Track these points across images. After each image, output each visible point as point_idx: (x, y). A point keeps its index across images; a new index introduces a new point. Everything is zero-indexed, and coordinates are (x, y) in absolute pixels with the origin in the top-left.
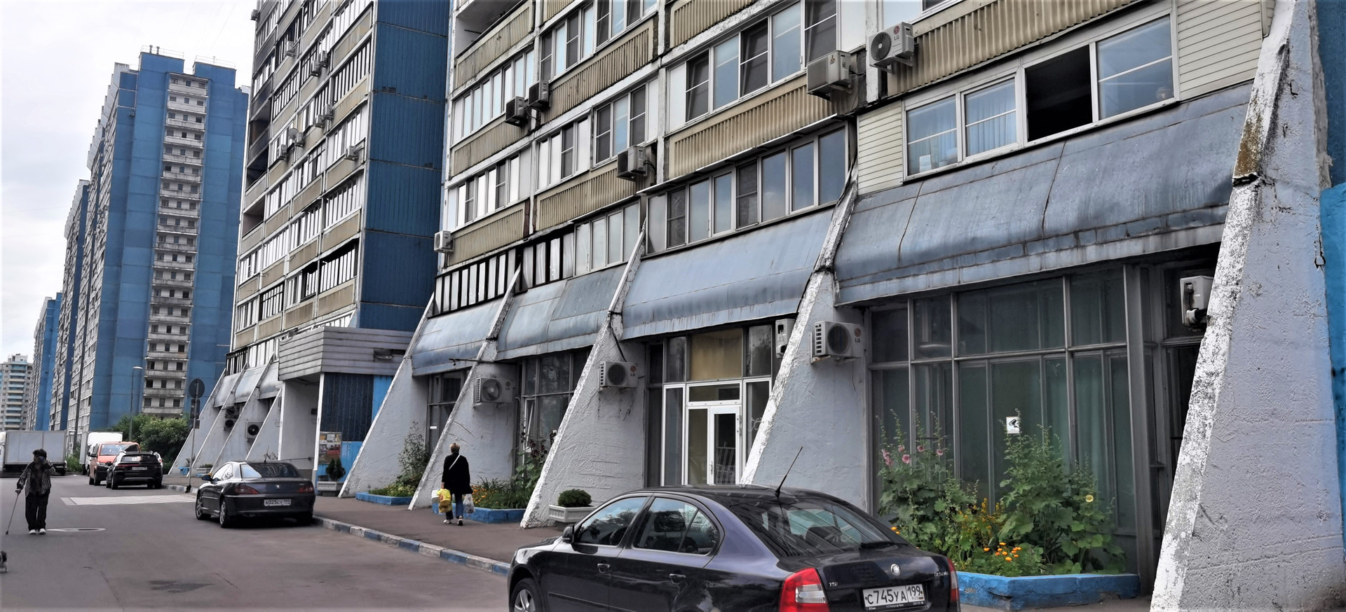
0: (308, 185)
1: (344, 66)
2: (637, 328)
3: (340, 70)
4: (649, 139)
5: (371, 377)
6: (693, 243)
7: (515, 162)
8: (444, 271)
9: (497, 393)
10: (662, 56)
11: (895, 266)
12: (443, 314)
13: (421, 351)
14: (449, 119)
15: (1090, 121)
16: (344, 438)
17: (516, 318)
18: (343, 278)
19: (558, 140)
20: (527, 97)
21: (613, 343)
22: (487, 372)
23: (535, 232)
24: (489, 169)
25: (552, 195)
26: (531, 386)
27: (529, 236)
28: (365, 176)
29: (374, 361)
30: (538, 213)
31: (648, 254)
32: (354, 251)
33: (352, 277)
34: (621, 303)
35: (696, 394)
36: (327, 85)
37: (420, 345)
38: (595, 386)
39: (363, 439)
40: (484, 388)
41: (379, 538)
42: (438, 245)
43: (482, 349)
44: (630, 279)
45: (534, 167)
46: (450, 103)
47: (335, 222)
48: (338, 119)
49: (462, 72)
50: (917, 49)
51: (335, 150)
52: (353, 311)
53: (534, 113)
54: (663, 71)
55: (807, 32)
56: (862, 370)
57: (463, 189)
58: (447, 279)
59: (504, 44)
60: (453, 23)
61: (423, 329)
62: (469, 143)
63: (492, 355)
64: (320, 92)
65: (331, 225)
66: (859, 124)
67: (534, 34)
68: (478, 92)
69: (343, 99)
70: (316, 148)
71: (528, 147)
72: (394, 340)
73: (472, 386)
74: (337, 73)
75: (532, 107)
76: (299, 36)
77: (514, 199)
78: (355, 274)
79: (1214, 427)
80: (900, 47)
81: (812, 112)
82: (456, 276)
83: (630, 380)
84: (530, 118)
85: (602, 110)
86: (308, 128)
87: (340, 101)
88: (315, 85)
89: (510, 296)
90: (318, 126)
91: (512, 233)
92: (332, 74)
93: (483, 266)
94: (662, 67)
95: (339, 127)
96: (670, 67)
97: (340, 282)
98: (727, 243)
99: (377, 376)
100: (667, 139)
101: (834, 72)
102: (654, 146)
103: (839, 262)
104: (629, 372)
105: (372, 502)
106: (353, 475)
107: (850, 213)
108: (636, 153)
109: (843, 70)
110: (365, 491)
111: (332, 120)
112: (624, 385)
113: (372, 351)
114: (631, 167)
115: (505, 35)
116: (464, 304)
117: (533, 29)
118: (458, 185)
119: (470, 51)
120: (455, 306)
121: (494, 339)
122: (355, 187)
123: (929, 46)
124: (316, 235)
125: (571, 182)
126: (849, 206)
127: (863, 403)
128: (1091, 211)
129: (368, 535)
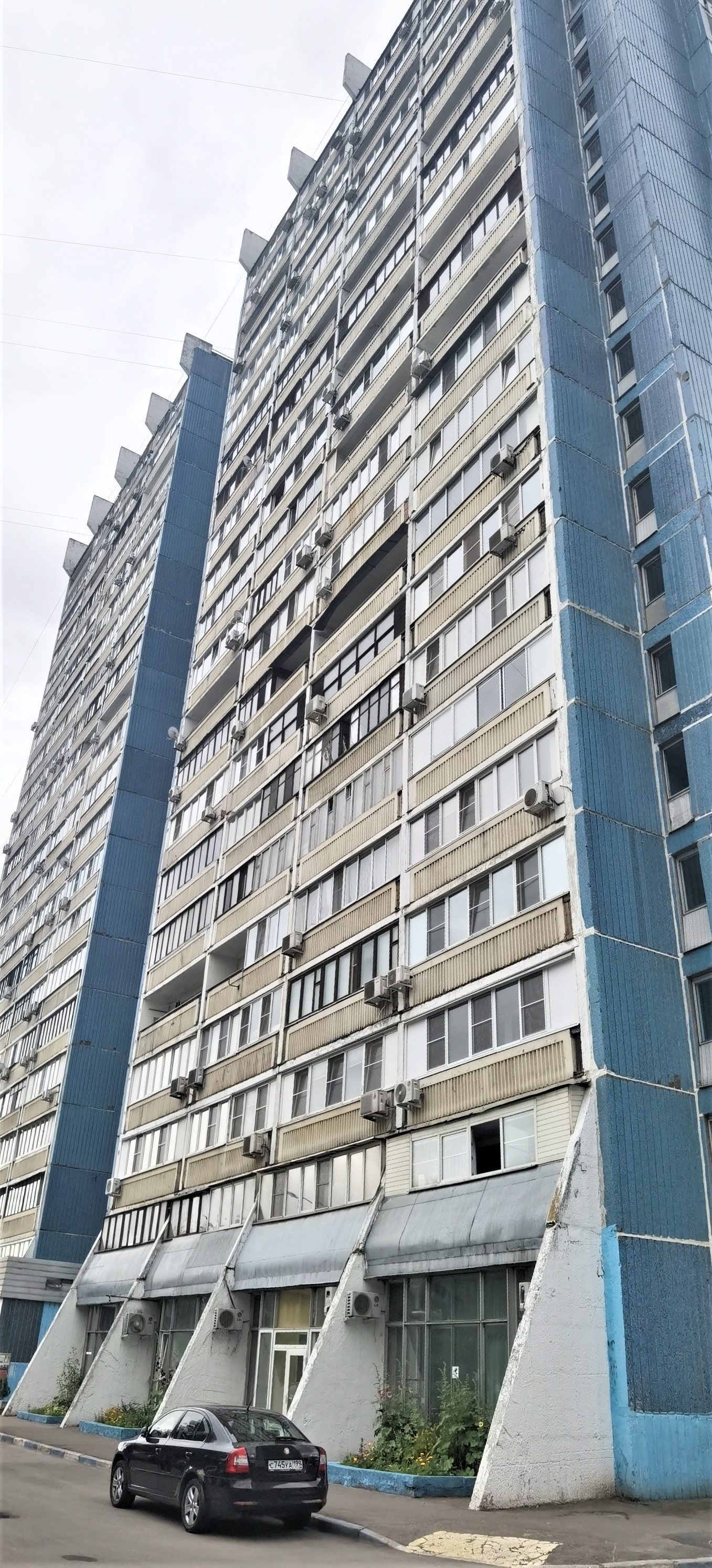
0: (7, 1115)
1: (52, 1016)
2: (244, 1282)
3: (48, 1019)
4: (267, 1127)
5: (42, 1303)
6: (288, 1216)
7: (175, 1126)
8: (112, 1213)
9: (142, 1326)
10: (280, 1065)
11: (397, 1254)
12: (107, 1251)
13: (86, 1283)
14: (129, 1082)
15: (499, 1168)
16: (12, 1360)
17: (162, 1262)
18: (28, 1205)
19: (206, 1114)
20: (187, 1077)
21: (226, 1293)
22: (133, 1308)
23: (183, 1189)
24: (154, 1130)
25: (199, 1160)
26: (167, 1320)
27: (179, 1191)
28: (57, 1116)
29: (45, 1289)
30: (187, 1173)
31: (258, 1221)
32: (39, 1181)
33: (35, 1206)
34: (235, 1259)
35: (281, 1339)
36: (35, 1029)
37: (87, 1277)
38: (210, 1328)
39: (29, 1362)
40: (131, 1323)
41: (35, 1447)
42: (109, 1191)
43: (133, 1287)
44: (243, 1240)
45: (188, 1134)
46: (131, 1068)
47: (26, 1153)
48: (41, 1062)
49: (143, 1045)
50: (422, 1097)
51: (33, 1089)
52: (33, 1238)
53: (191, 1091)
54: (279, 1077)
55: (366, 1069)
56: (382, 1328)
57: (134, 1142)
58: (113, 1220)
59: (176, 1029)
60: (141, 1003)
61: (89, 1262)
62: (141, 1105)
63: (140, 1293)
64: (28, 1034)
65: (22, 1155)
66: (388, 1145)
67: (197, 1027)
68: (153, 1062)
69: (46, 1046)
70: (18, 1083)
71: (185, 1117)
72: (65, 1270)
73: (122, 1319)
74: (45, 1022)
75: (191, 1087)
76: (17, 982)
77: (170, 1159)
78: (38, 1204)
79: (516, 1378)
80: (410, 1096)
81: (362, 1129)
82: (120, 1218)
83: (237, 1324)
84: (188, 1094)
85: (238, 1097)
86: (13, 1065)
87: (44, 1047)
88: (25, 1028)
89: (158, 1243)
90: (22, 1065)
91: (164, 1187)
92: (40, 1021)
93: (141, 1212)
94: (279, 1073)
95: (40, 1069)
96: (285, 1074)
97: (24, 1209)
98: (308, 1219)
99: (47, 1302)
100: (278, 1129)
101: (376, 1105)
102: (270, 1133)
103: (369, 1246)
104: (236, 1317)
105: (31, 1421)
106: (16, 1394)
107: (379, 1210)
108: (256, 1138)
109: (381, 1104)
110: (25, 1410)
111: (35, 1061)
112: (231, 1328)
113: (45, 1280)
114: (251, 1150)
115: (177, 1022)
116: (124, 1244)
117: (197, 1023)
118: (129, 1139)
119: (151, 1029)
120: (117, 1246)
121: (143, 1279)
122: (47, 1123)
123: (430, 1096)
124: (8, 1162)
125: (213, 1153)
126: (378, 1205)
127: (382, 1352)
128: (492, 1232)
129: (27, 1445)
